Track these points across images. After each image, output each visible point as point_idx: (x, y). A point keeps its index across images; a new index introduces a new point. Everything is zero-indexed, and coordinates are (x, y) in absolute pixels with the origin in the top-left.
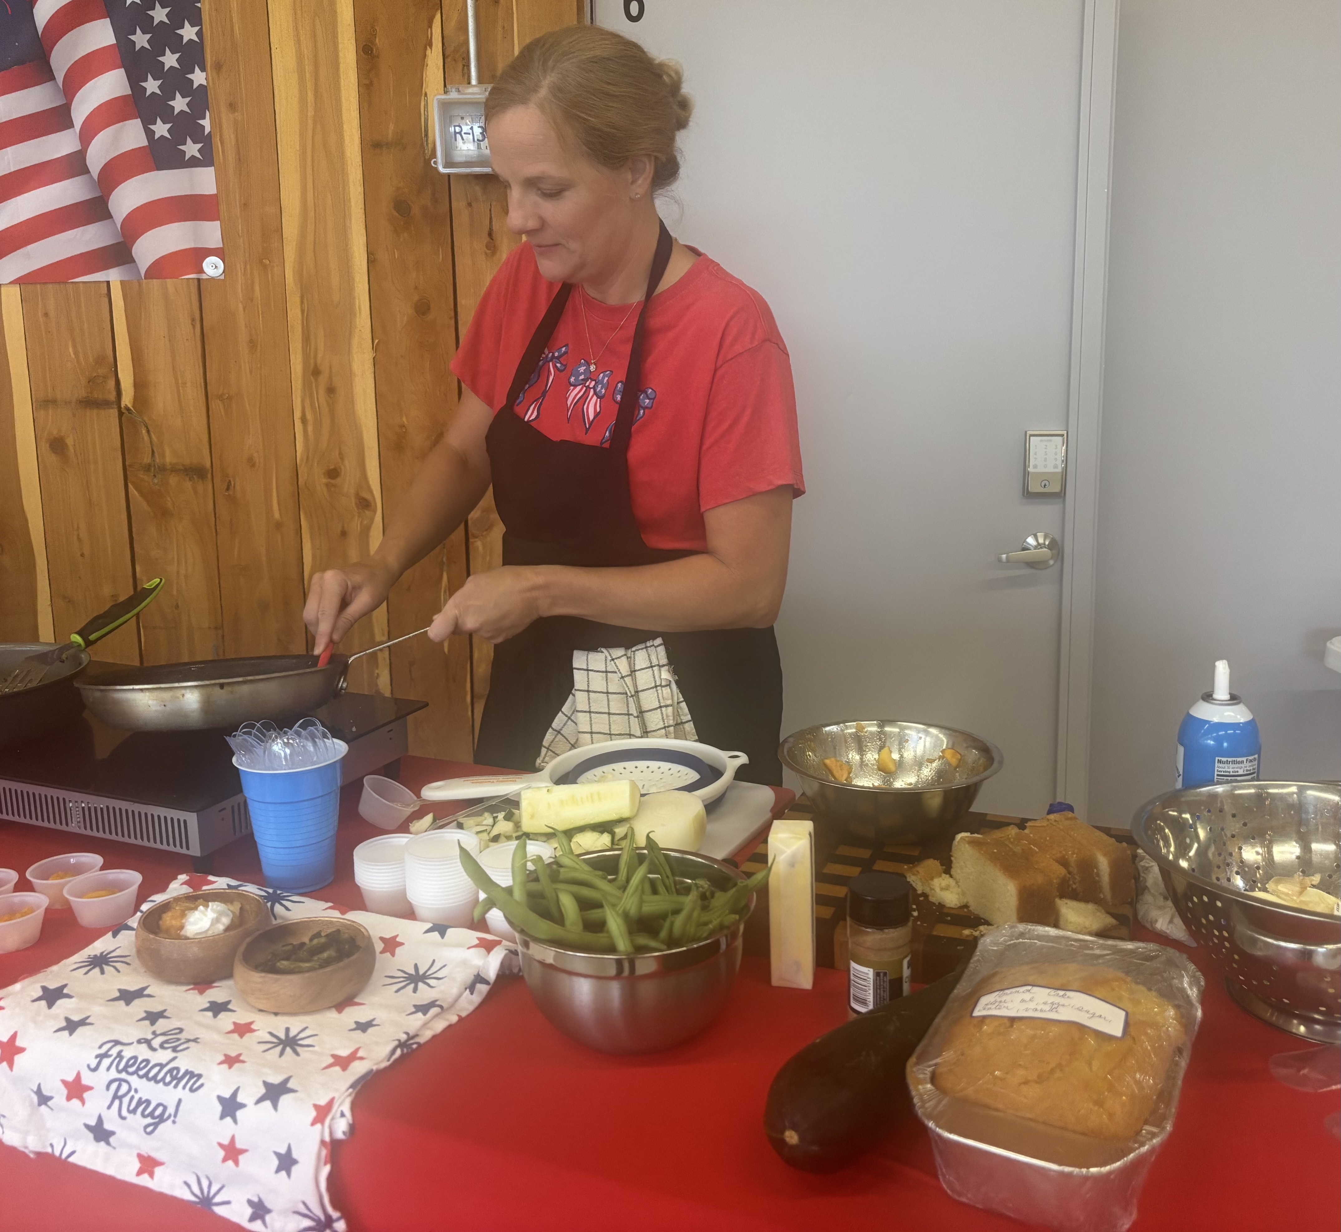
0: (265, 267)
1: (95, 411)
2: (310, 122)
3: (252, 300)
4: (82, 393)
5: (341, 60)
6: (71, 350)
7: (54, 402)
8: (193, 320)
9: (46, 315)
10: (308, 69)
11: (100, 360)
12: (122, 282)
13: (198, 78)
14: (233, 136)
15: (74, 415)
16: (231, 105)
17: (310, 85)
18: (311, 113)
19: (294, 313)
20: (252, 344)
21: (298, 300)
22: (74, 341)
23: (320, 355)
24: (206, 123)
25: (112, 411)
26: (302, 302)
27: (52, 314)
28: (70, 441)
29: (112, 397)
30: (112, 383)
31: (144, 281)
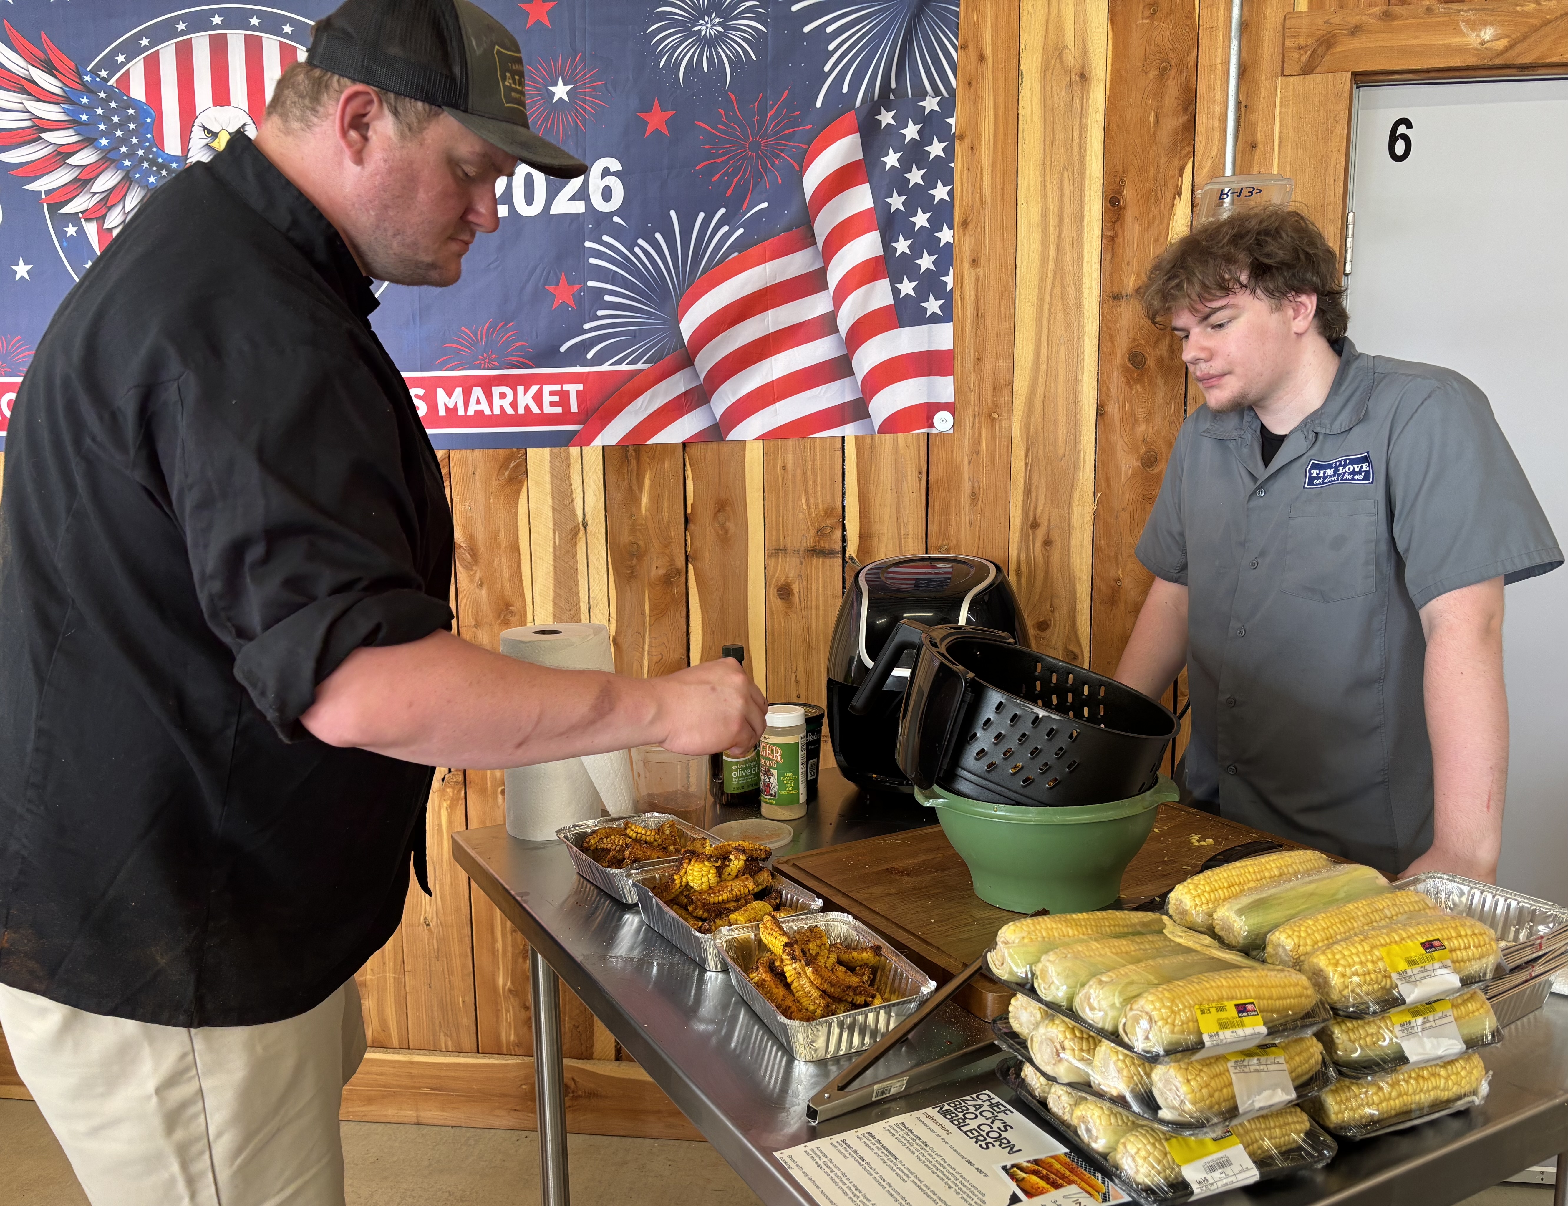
0: (993, 420)
1: (821, 560)
2: (1050, 275)
3: (977, 454)
4: (810, 543)
5: (1086, 213)
6: (804, 501)
7: (785, 550)
8: (920, 473)
9: (784, 468)
10: (1052, 222)
11: (829, 512)
12: (856, 437)
13: (946, 236)
14: (973, 293)
15: (801, 563)
16: (974, 261)
17: (1052, 238)
18: (1051, 265)
19: (1018, 466)
20: (974, 495)
21: (1023, 453)
22: (807, 494)
23: (1039, 509)
24: (949, 280)
25: (836, 559)
26: (1027, 456)
27: (790, 467)
28: (795, 588)
29: (838, 547)
30: (838, 533)
31: (877, 435)
